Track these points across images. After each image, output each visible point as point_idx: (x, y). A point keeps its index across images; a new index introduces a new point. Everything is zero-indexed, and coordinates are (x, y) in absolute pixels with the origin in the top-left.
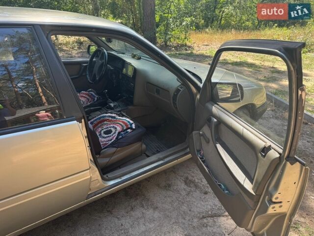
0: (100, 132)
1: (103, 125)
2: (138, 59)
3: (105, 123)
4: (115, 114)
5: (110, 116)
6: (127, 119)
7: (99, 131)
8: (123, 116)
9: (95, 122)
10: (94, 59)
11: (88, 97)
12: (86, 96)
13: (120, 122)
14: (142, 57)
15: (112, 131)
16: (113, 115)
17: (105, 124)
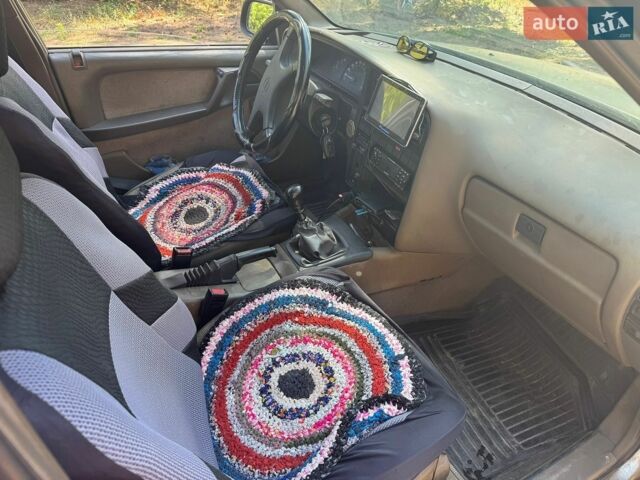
0: (266, 377)
1: (277, 337)
2: (423, 61)
3: (287, 326)
4: (325, 288)
5: (305, 300)
6: (373, 321)
7: (262, 367)
8: (355, 299)
9: (249, 327)
10: (262, 52)
11: (234, 191)
12: (229, 186)
13: (345, 337)
14: (440, 55)
15: (312, 386)
16: (320, 294)
17: (287, 334)
